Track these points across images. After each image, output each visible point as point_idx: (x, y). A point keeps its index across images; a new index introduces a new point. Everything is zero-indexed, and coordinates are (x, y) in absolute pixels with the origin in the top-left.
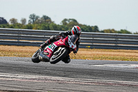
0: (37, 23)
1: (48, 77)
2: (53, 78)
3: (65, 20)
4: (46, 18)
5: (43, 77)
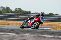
0: (4, 10)
1: (9, 34)
2: (11, 34)
3: (16, 9)
4: (8, 8)
5: (7, 33)
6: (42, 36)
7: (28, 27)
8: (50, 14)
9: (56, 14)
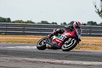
6: (30, 59)
7: (54, 48)
8: (43, 22)
9: (53, 23)
